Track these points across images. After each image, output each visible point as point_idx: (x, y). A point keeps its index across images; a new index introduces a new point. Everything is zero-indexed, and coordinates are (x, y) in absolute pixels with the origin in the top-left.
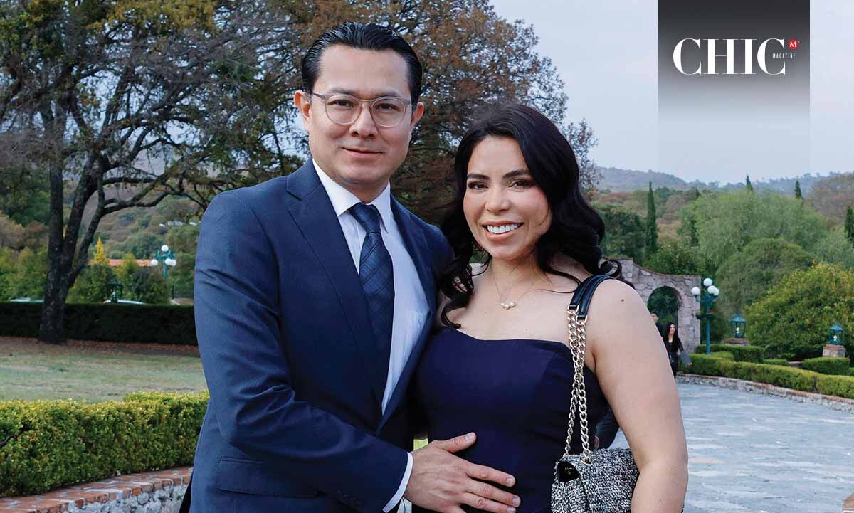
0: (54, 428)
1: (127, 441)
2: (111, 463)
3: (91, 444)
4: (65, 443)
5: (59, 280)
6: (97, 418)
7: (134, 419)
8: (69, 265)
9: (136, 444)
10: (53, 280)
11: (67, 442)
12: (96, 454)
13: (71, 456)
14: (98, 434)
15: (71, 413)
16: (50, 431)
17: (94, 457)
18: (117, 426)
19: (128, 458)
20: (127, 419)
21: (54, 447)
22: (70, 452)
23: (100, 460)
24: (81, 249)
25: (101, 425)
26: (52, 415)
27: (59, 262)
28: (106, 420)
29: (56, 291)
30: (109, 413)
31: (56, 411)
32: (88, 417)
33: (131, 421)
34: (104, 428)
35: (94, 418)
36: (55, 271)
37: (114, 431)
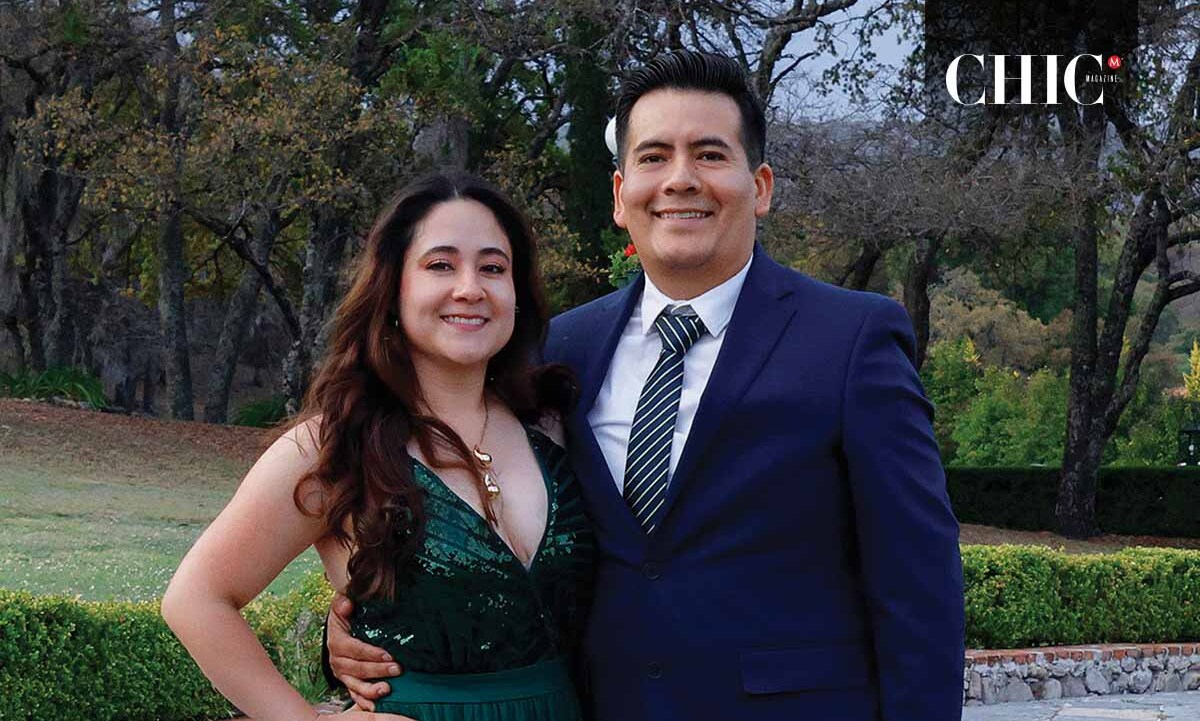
0: (1024, 575)
1: (1114, 601)
2: (1092, 624)
3: (1069, 600)
4: (1036, 593)
5: (1090, 423)
6: (1077, 569)
7: (1124, 574)
8: (1106, 394)
9: (1126, 605)
10: (1079, 423)
11: (1038, 592)
12: (1074, 611)
13: (1043, 608)
14: (1077, 587)
15: (1043, 559)
16: (1018, 577)
17: (1072, 614)
18: (1102, 581)
19: (1116, 622)
20: (1115, 574)
21: (1024, 596)
22: (1041, 604)
23: (1079, 619)
24: (1128, 367)
25: (1081, 578)
26: (1021, 560)
27: (1089, 390)
28: (1087, 572)
29: (1083, 445)
30: (1093, 565)
31: (1026, 554)
32: (1065, 567)
33: (1121, 577)
34: (1084, 581)
35: (1072, 568)
36: (1083, 407)
37: (1098, 587)
